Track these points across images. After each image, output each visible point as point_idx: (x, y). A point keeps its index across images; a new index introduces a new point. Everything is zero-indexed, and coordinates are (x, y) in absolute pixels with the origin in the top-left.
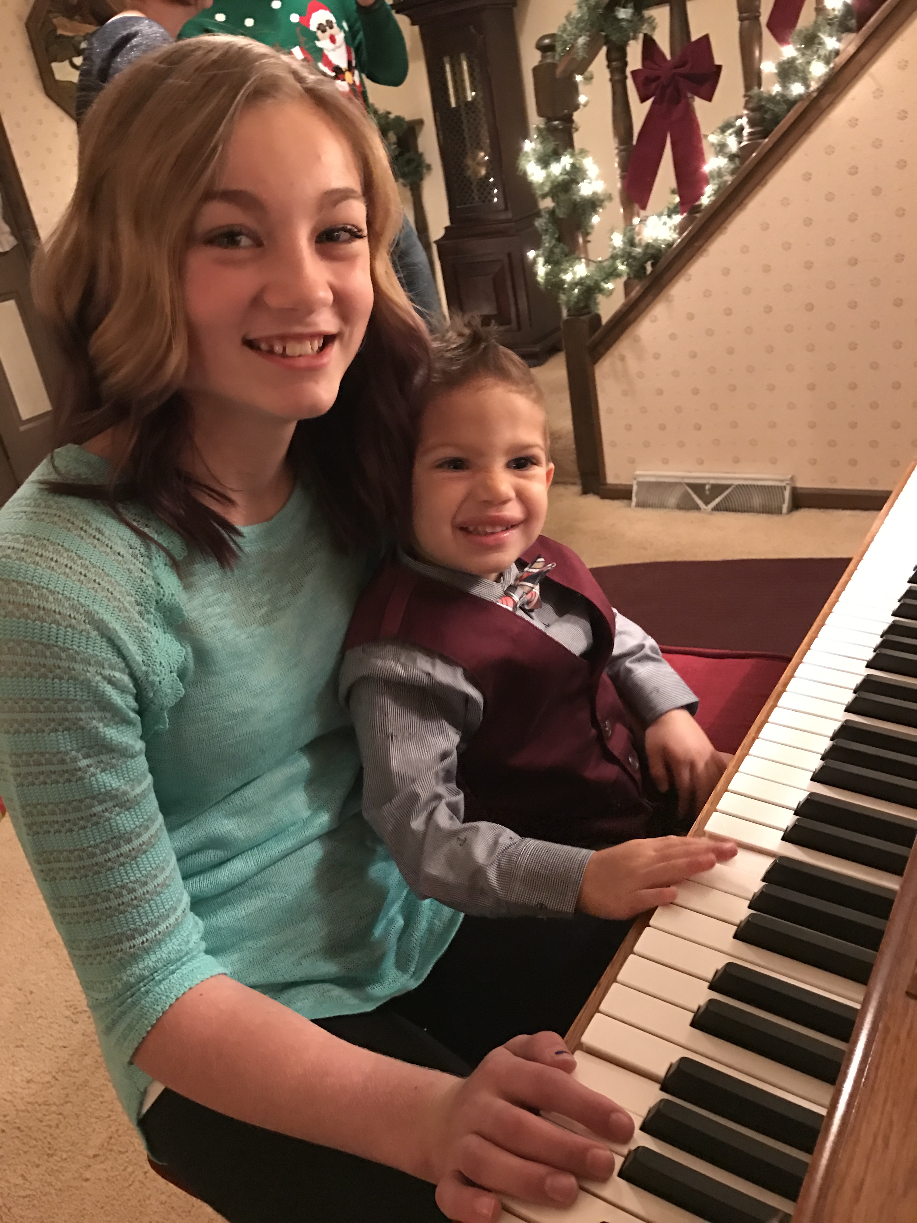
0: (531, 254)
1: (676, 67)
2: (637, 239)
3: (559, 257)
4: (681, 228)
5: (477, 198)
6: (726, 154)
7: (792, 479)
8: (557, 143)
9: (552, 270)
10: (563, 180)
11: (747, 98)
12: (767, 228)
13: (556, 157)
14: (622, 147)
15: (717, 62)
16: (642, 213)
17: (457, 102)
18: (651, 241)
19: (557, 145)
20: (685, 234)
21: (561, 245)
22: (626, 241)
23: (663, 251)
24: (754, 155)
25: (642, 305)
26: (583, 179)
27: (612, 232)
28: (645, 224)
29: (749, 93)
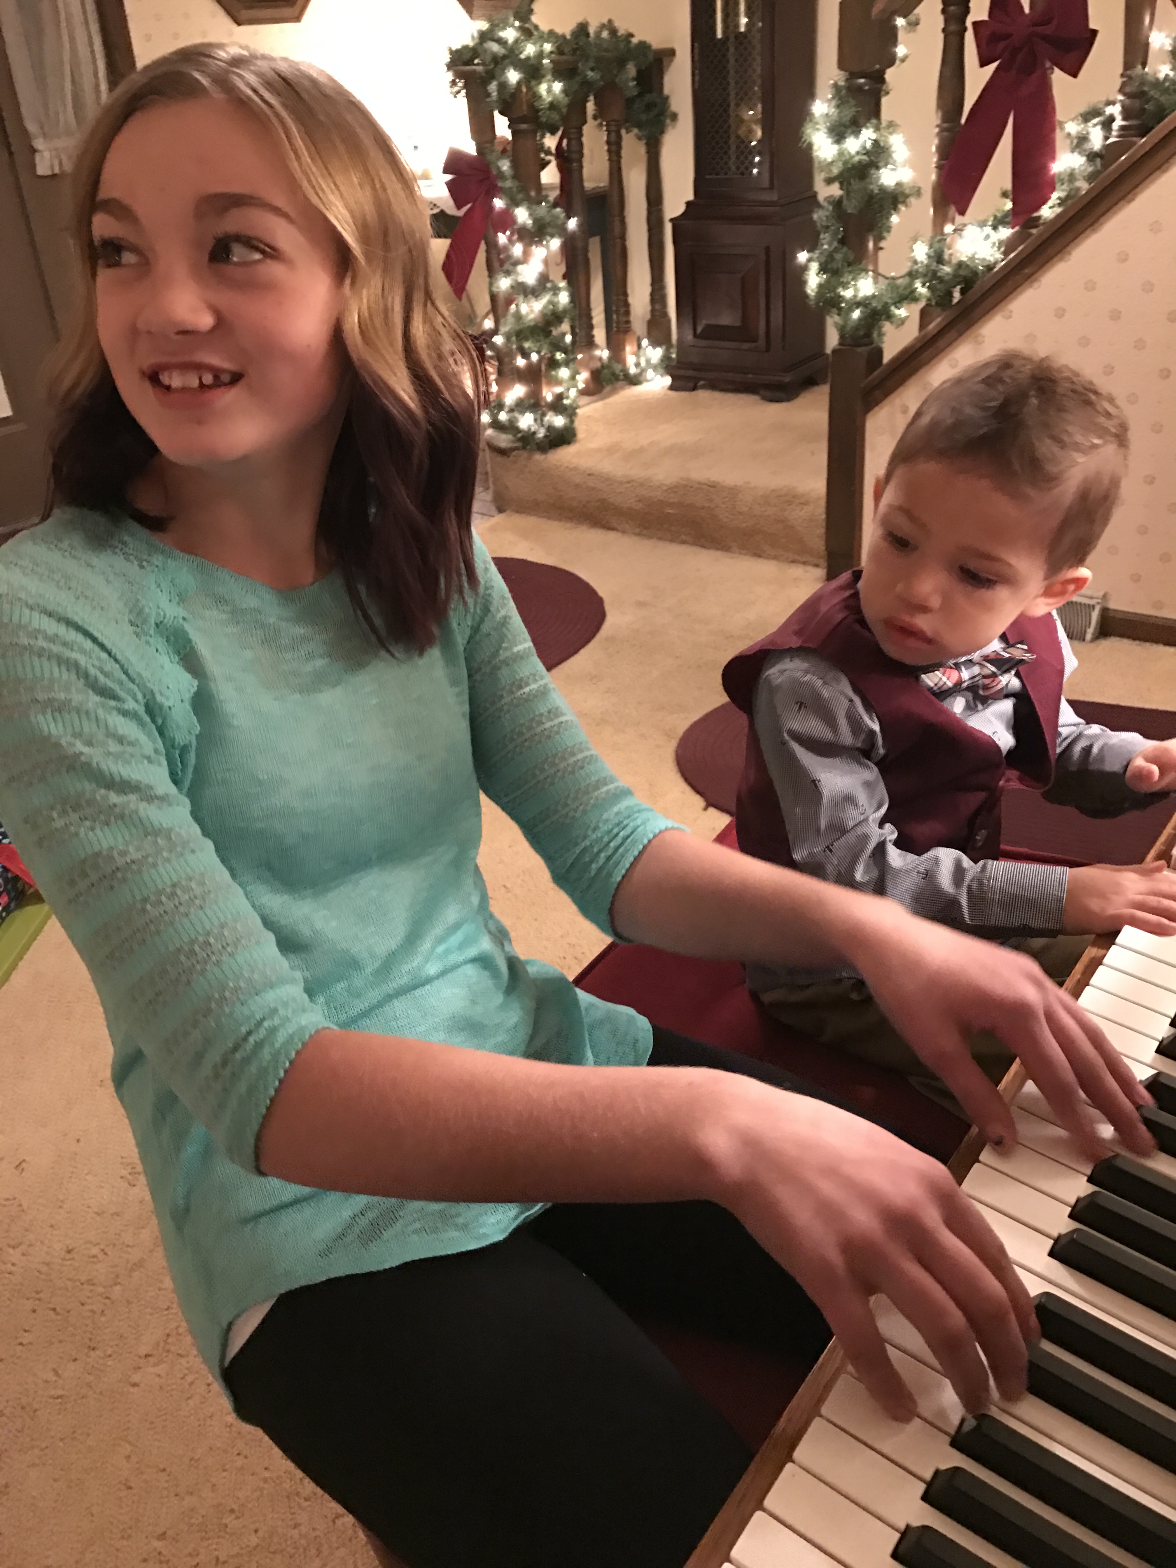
0: (802, 257)
1: (1035, 25)
2: (947, 253)
3: (840, 265)
4: (1008, 246)
5: (733, 168)
6: (1085, 150)
7: (1105, 596)
8: (860, 109)
9: (828, 281)
10: (860, 162)
11: (1125, 79)
12: (1125, 260)
13: (854, 128)
14: (945, 125)
15: (1092, 25)
16: (959, 219)
17: (724, 32)
18: (965, 259)
19: (858, 112)
20: (1012, 255)
21: (845, 249)
22: (932, 254)
23: (980, 275)
24: (1123, 158)
25: (941, 343)
26: (886, 165)
27: (915, 240)
28: (960, 235)
29: (1129, 72)
